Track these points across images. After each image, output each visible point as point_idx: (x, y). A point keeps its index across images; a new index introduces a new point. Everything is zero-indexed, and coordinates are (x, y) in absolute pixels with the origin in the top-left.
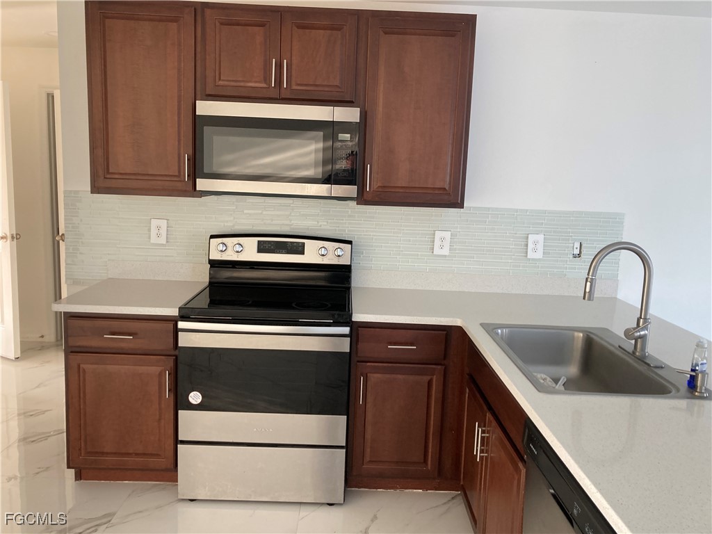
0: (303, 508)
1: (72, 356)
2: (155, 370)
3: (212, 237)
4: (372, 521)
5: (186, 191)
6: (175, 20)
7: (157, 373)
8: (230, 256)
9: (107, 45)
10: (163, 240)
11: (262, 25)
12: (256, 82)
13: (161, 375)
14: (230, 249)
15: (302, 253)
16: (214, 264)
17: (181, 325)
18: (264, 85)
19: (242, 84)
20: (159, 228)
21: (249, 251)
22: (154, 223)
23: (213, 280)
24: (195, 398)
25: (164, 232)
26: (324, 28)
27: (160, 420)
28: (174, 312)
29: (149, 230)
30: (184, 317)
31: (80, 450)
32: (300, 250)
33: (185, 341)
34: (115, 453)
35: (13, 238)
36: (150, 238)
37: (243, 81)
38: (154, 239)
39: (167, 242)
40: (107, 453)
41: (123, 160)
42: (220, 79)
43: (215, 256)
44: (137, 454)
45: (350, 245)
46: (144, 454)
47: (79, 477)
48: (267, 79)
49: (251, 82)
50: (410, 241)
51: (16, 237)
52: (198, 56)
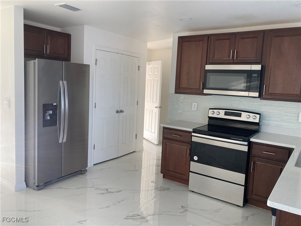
0: (228, 204)
1: (164, 140)
2: (185, 148)
3: (210, 109)
4: (252, 215)
5: (201, 93)
6: (202, 41)
7: (185, 149)
8: (215, 116)
9: (183, 50)
10: (196, 109)
11: (229, 39)
12: (226, 58)
13: (187, 149)
14: (215, 113)
15: (240, 116)
16: (210, 118)
17: (193, 134)
18: (228, 59)
19: (221, 59)
20: (195, 105)
21: (222, 115)
22: (194, 104)
23: (209, 123)
24: (196, 158)
25: (196, 107)
26: (250, 38)
27: (186, 163)
28: (191, 130)
29: (192, 106)
30: (194, 132)
31: (164, 168)
32: (239, 116)
33: (194, 139)
34: (173, 171)
35: (159, 107)
36: (192, 108)
37: (221, 58)
38: (193, 109)
39: (197, 110)
40: (171, 171)
41: (184, 84)
42: (214, 58)
43: (210, 115)
44: (179, 173)
45: (259, 115)
46: (181, 174)
47: (164, 177)
48: (229, 56)
49: (224, 58)
50: (287, 116)
51: (160, 107)
52: (208, 51)
